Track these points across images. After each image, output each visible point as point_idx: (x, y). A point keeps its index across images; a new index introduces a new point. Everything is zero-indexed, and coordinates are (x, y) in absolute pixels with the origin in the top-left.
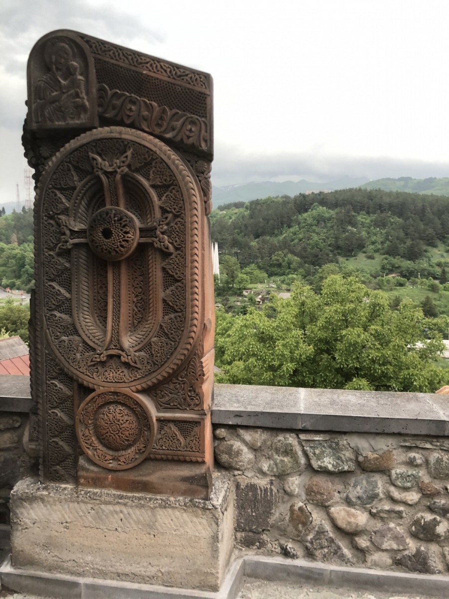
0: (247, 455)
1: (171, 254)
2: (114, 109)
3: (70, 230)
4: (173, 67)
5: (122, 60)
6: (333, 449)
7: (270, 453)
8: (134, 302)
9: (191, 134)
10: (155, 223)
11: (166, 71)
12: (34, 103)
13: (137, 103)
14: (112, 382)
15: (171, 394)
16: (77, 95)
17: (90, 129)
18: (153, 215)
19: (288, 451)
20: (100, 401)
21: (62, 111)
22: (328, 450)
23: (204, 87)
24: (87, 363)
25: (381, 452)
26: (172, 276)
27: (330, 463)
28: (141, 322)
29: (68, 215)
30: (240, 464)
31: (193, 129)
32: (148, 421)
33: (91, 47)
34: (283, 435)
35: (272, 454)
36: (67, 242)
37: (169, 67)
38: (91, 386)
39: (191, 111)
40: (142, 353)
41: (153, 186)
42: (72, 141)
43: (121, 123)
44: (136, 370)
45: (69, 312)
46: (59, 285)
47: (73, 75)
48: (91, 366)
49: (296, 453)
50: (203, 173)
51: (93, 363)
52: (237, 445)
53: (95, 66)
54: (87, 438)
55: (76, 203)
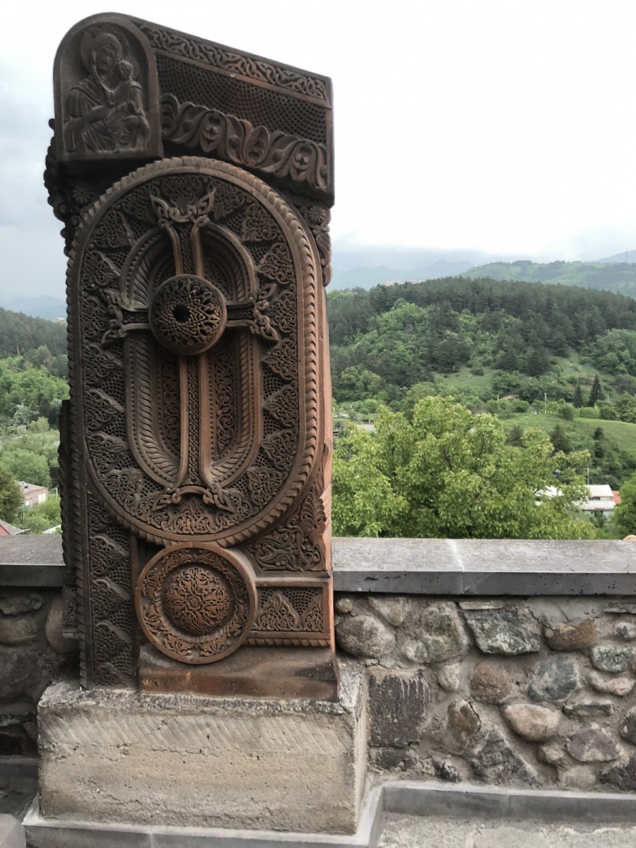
0: (384, 636)
1: (275, 343)
2: (186, 130)
3: (123, 311)
4: (275, 67)
5: (199, 58)
6: (509, 621)
7: (418, 631)
8: (218, 416)
9: (303, 167)
10: (251, 298)
11: (264, 74)
12: (66, 121)
13: (222, 123)
14: (190, 534)
15: (277, 548)
16: (132, 110)
17: (151, 160)
18: (247, 287)
19: (443, 627)
20: (171, 564)
21: (108, 135)
22: (503, 624)
23: (322, 97)
24: (151, 507)
25: (577, 623)
26: (278, 375)
27: (505, 642)
28: (230, 446)
29: (118, 289)
30: (375, 648)
31: (306, 160)
32: (245, 589)
33: (151, 38)
34: (436, 604)
35: (421, 632)
36: (118, 328)
37: (269, 68)
38: (158, 540)
39: (302, 133)
40: (234, 490)
41: (247, 244)
42: (124, 178)
43: (198, 152)
44: (225, 514)
45: (122, 432)
46: (107, 393)
47: (124, 80)
48: (158, 511)
49: (456, 630)
50: (319, 224)
51: (159, 507)
52: (369, 621)
53: (158, 67)
54: (152, 619)
55: (130, 270)
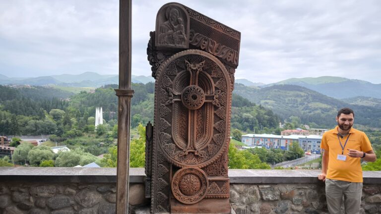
0: (237, 196)
1: (219, 107)
2: (197, 42)
3: (174, 94)
5: (203, 21)
6: (272, 191)
9: (230, 57)
10: (213, 94)
11: (222, 28)
13: (208, 41)
14: (190, 164)
15: (213, 169)
16: (181, 34)
17: (186, 49)
18: (211, 91)
19: (254, 193)
20: (183, 173)
23: (238, 38)
24: (178, 156)
25: (289, 191)
26: (219, 117)
27: (271, 197)
29: (172, 88)
30: (234, 200)
31: (232, 55)
32: (205, 181)
33: (189, 13)
34: (252, 186)
35: (247, 195)
36: (172, 100)
38: (180, 166)
39: (231, 47)
40: (203, 151)
41: (213, 78)
42: (177, 54)
43: (200, 49)
44: (201, 158)
45: (170, 132)
46: (166, 120)
47: (180, 24)
49: (257, 194)
50: (232, 74)
51: (181, 156)
53: (190, 22)
54: (176, 191)
55: (175, 82)
